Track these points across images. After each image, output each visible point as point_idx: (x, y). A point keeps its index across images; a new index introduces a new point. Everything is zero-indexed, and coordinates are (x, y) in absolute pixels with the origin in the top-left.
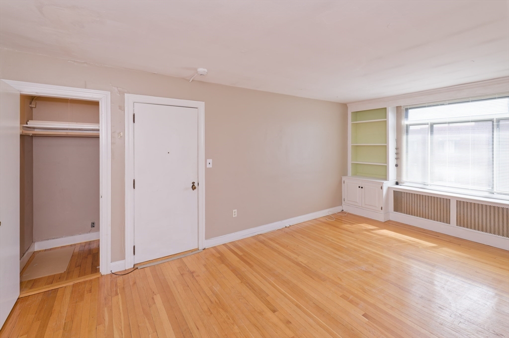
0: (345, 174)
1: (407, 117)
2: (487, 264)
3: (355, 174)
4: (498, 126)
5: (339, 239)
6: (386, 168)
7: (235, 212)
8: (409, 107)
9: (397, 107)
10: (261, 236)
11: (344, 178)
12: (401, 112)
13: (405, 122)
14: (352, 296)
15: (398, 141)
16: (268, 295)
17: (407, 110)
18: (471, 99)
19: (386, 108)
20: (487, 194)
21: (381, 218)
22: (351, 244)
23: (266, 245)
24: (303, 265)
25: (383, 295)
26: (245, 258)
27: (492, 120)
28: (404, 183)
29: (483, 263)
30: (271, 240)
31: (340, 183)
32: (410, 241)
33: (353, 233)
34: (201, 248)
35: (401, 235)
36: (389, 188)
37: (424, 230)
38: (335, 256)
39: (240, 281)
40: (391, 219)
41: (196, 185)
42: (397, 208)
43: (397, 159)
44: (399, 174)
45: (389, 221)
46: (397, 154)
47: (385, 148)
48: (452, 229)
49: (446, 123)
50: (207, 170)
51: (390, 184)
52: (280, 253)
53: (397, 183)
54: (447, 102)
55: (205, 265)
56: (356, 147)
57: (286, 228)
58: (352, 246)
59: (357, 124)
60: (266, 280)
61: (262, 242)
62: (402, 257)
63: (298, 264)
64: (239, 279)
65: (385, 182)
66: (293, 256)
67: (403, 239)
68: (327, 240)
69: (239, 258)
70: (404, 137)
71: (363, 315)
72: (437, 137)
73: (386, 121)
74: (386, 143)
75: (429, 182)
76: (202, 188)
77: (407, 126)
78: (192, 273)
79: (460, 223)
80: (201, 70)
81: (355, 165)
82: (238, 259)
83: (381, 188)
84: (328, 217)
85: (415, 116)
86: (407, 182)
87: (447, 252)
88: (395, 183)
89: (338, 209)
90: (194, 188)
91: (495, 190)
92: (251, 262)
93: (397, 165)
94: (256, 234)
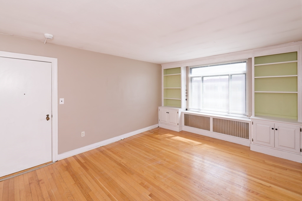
0: (160, 105)
1: (191, 72)
2: (223, 152)
3: (166, 105)
4: (231, 78)
5: (151, 145)
6: (180, 101)
7: (83, 133)
8: (192, 67)
9: (186, 67)
10: (103, 148)
11: (159, 108)
12: (189, 69)
13: (190, 76)
14: (147, 182)
15: (187, 86)
16: (91, 190)
17: (191, 69)
18: (219, 64)
19: (180, 67)
20: (226, 114)
21: (177, 129)
22: (157, 147)
23: (103, 154)
24: (123, 165)
25: (165, 179)
26: (85, 164)
27: (228, 75)
28: (190, 109)
29: (222, 151)
30: (109, 149)
31: (157, 111)
32: (190, 142)
33: (160, 140)
34: (54, 161)
35: (186, 139)
36: (182, 112)
37: (198, 135)
38: (146, 156)
39: (74, 182)
40: (183, 130)
41: (50, 117)
42: (186, 124)
43: (187, 96)
44: (187, 104)
45: (182, 131)
46: (186, 93)
47: (180, 89)
48: (211, 133)
49: (210, 76)
50: (59, 106)
51: (182, 110)
52: (111, 158)
53: (187, 110)
54: (209, 65)
55: (52, 174)
56: (166, 90)
57: (121, 141)
58: (157, 149)
59: (167, 76)
60: (93, 178)
61: (102, 152)
62: (183, 153)
63: (120, 165)
64: (75, 181)
65: (179, 109)
66: (118, 159)
67: (186, 142)
68: (144, 146)
69: (81, 165)
70: (190, 84)
71: (149, 195)
72: (205, 84)
73: (180, 75)
74: (180, 87)
75: (201, 108)
76: (55, 119)
77: (191, 78)
78: (39, 181)
79: (215, 130)
80: (48, 35)
81: (166, 100)
82: (79, 166)
83: (178, 113)
84: (149, 131)
85: (195, 72)
86: (191, 109)
87: (206, 147)
88: (185, 109)
89: (156, 126)
90: (48, 119)
91: (230, 112)
92: (88, 167)
93: (186, 100)
94: (100, 146)
